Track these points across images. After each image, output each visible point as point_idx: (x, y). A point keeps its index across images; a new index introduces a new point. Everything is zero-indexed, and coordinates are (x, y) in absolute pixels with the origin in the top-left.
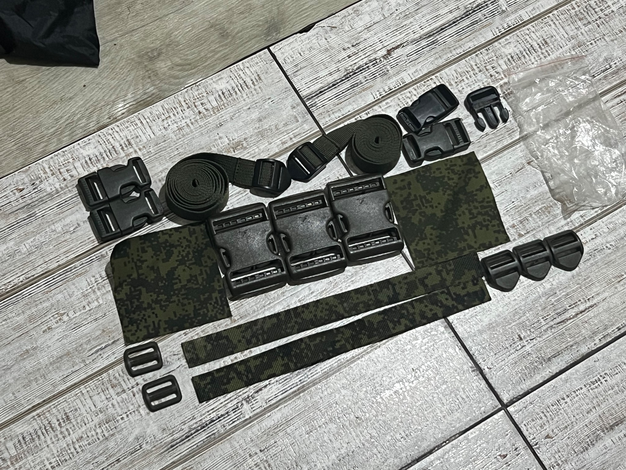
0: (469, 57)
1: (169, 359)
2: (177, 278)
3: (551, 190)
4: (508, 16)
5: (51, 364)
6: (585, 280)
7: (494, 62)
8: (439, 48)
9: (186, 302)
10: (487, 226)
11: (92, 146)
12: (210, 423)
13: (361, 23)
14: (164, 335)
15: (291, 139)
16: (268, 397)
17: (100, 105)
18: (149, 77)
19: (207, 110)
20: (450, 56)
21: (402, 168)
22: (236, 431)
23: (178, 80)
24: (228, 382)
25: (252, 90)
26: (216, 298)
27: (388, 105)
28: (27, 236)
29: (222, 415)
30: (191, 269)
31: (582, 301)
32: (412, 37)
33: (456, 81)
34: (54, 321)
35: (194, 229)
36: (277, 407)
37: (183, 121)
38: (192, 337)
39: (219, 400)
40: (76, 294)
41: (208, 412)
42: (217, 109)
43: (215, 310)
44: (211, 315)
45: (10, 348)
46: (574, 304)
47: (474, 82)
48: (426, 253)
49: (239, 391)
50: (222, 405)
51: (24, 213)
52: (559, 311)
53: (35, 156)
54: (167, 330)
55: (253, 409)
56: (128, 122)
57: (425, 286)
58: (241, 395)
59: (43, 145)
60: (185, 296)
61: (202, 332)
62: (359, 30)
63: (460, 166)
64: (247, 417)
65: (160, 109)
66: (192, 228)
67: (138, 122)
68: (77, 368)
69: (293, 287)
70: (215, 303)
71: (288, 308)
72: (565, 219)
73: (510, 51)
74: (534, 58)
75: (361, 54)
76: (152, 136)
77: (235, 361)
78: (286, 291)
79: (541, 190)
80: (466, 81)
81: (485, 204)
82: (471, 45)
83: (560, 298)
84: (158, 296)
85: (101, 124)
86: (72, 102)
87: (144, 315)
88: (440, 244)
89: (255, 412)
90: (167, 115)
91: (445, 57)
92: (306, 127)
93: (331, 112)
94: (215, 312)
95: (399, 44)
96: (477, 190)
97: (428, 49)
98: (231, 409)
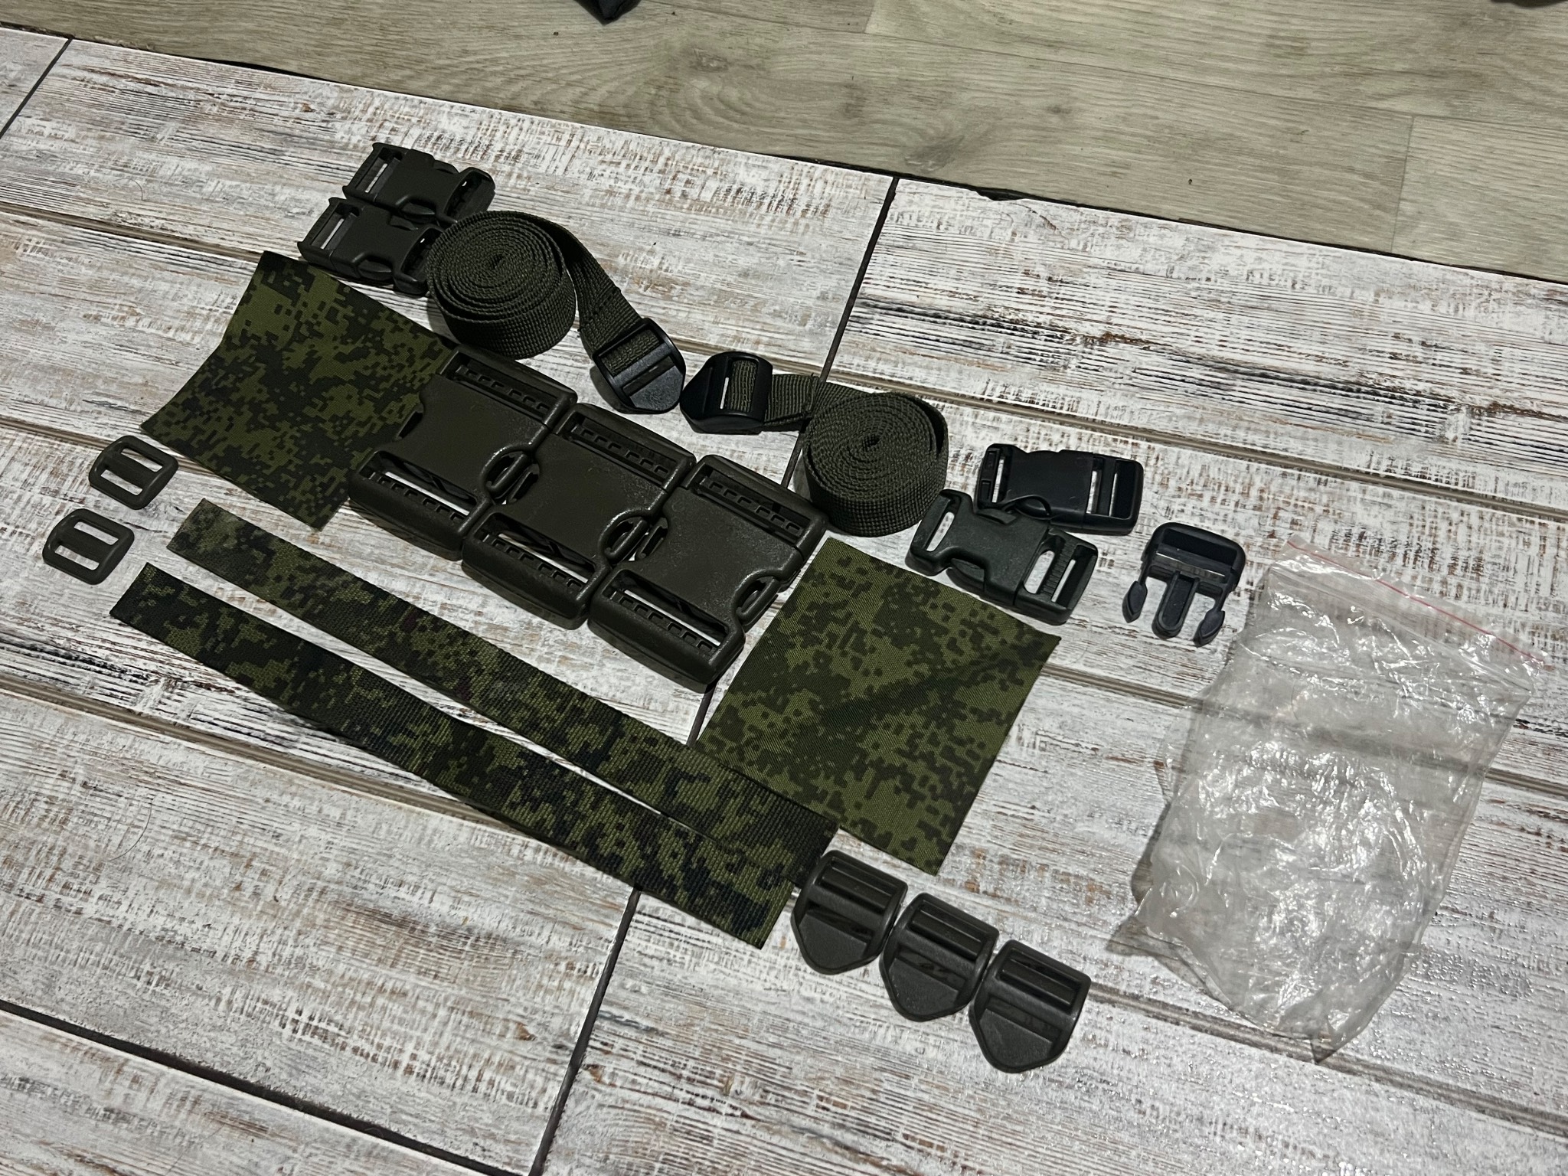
0: (1263, 466)
1: (162, 508)
2: (324, 399)
3: (1145, 862)
4: (1441, 454)
5: (35, 366)
6: (1008, 1118)
7: (1311, 515)
8: (1215, 403)
9: (289, 444)
10: (916, 797)
11: (465, 122)
12: (83, 661)
13: (1110, 253)
14: (202, 465)
15: (758, 343)
16: (202, 710)
17: (544, 75)
18: (660, 88)
19: (684, 195)
20: (1224, 434)
21: (889, 551)
22: (98, 713)
23: (694, 121)
24: (182, 626)
25: (792, 220)
26: (332, 479)
27: (995, 424)
28: (237, 174)
29: (112, 668)
30: (361, 403)
31: (948, 1154)
32: (1187, 345)
33: (1184, 486)
34: (114, 313)
35: (441, 351)
36: (194, 741)
37: (629, 186)
38: (231, 506)
39: (140, 640)
40: (185, 300)
41: (104, 641)
42: (700, 206)
43: (309, 496)
44: (294, 498)
45: (27, 300)
46: (922, 1142)
47: (1221, 518)
48: (748, 735)
49: (181, 655)
50: (133, 651)
51: (273, 141)
52: (873, 1120)
53: (382, 79)
54: (214, 462)
55: (160, 707)
56: (553, 126)
57: (670, 791)
58: (173, 665)
59: (408, 72)
60: (298, 435)
61: (255, 512)
62: (1093, 261)
63: (1004, 642)
64: (137, 709)
65: (619, 144)
66: (440, 345)
67: (566, 137)
68: (53, 402)
69: (462, 574)
70: (322, 485)
71: (410, 600)
72: (1110, 947)
73: (1370, 522)
74: (1414, 578)
75: (1049, 302)
76: (560, 172)
77: (235, 604)
78: (445, 571)
79: (1123, 838)
80: (1205, 502)
81: (960, 752)
82: (1295, 447)
83: (905, 1098)
84: (267, 401)
85: (514, 103)
86: (513, 44)
87: (216, 410)
88: (789, 744)
89: (157, 714)
90: (617, 159)
91: (1211, 428)
92: (806, 344)
93: (878, 355)
94: (304, 499)
95: (1144, 338)
96: (974, 711)
97: (1192, 388)
98: (134, 671)
